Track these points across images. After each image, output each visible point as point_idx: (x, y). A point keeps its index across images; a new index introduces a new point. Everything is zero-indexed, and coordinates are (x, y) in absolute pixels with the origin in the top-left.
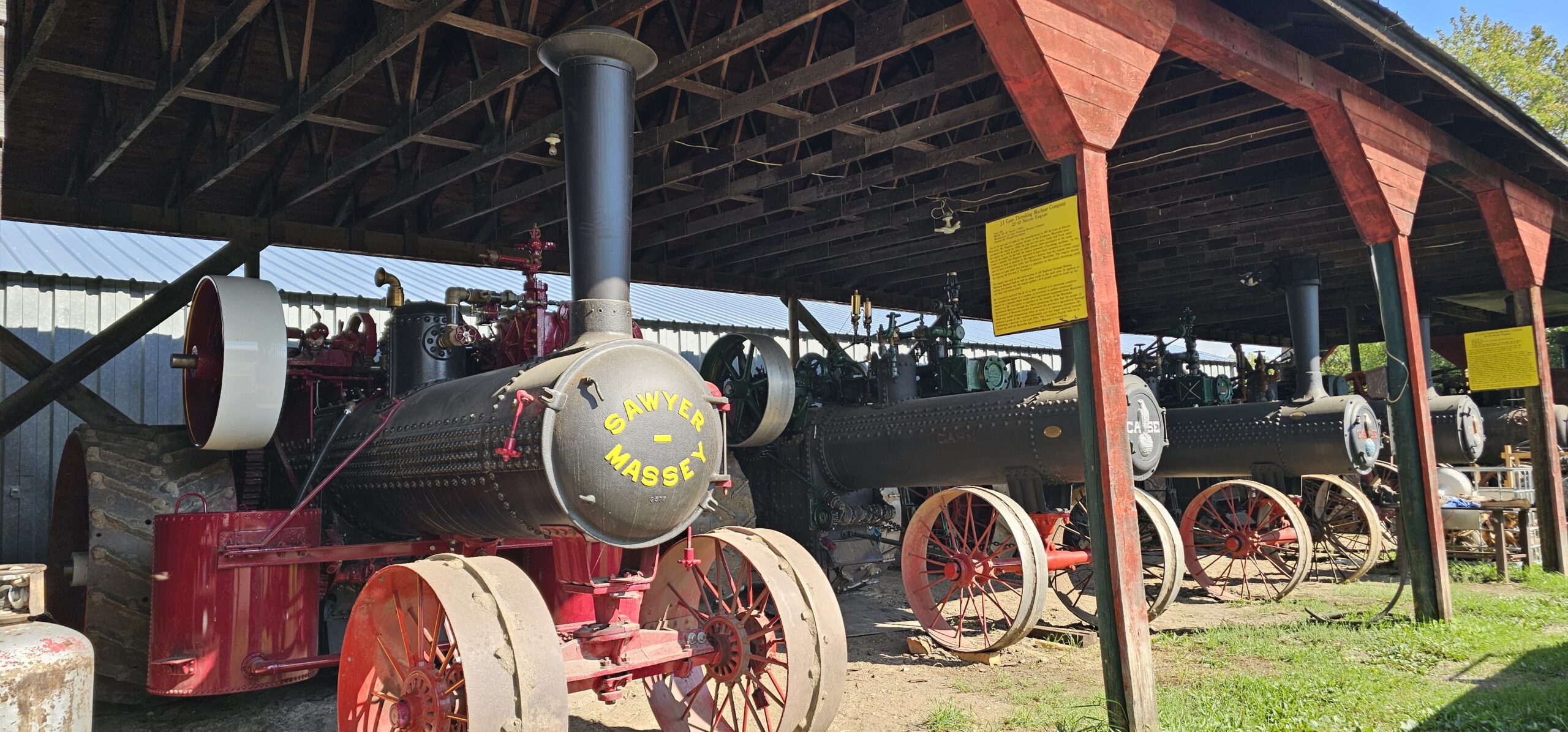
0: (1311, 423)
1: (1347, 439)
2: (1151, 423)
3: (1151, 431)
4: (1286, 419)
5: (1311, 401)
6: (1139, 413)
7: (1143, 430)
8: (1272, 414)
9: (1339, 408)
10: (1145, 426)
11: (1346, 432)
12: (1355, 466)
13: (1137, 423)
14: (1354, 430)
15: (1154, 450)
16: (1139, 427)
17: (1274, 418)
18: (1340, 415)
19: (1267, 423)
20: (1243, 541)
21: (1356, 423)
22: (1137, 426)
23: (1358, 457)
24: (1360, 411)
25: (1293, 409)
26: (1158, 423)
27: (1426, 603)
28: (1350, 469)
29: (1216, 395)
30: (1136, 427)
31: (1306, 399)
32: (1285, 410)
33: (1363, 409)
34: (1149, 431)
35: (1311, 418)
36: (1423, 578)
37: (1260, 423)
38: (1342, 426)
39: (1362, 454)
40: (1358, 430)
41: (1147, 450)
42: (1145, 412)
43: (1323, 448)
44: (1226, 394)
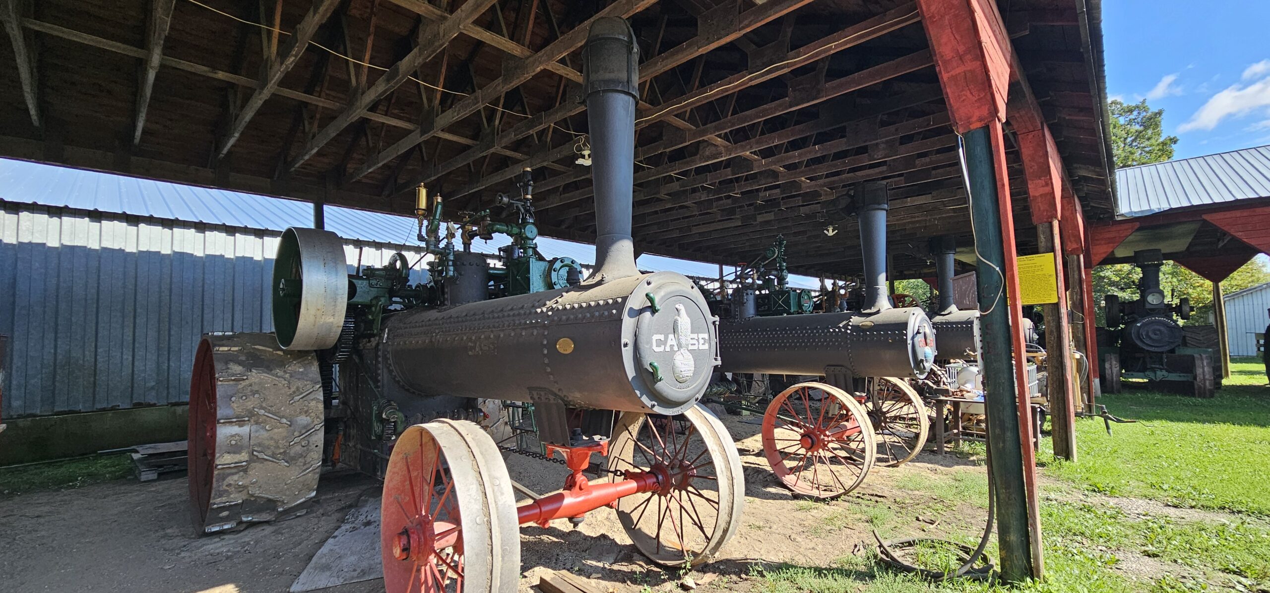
0: (878, 331)
1: (910, 347)
2: (695, 336)
3: (695, 347)
4: (856, 328)
5: (878, 312)
6: (675, 323)
7: (680, 346)
8: (844, 323)
9: (903, 319)
10: (683, 341)
11: (909, 341)
12: (915, 372)
13: (671, 336)
14: (916, 339)
15: (696, 373)
16: (674, 343)
17: (845, 327)
18: (904, 325)
19: (840, 331)
20: (815, 439)
21: (918, 332)
22: (672, 340)
23: (918, 363)
24: (920, 322)
25: (863, 319)
26: (706, 336)
27: (1016, 553)
28: (910, 374)
29: (800, 306)
30: (669, 343)
31: (874, 310)
32: (855, 320)
33: (922, 320)
34: (691, 347)
35: (878, 327)
36: (1014, 524)
37: (834, 331)
38: (906, 335)
39: (922, 361)
40: (919, 339)
41: (685, 374)
42: (684, 321)
43: (888, 355)
44: (807, 305)
